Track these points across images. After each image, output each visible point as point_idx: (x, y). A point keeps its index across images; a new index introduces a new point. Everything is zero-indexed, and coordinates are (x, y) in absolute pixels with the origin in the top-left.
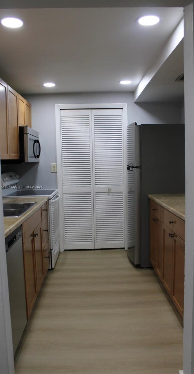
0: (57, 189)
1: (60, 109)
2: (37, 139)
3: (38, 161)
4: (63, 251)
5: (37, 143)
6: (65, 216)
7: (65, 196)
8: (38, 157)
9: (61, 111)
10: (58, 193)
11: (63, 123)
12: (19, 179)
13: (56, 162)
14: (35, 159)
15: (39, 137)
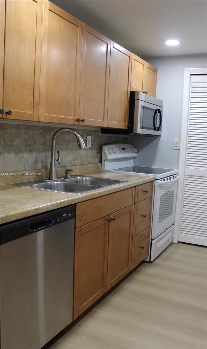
0: (178, 169)
1: (191, 75)
2: (159, 109)
3: (160, 135)
4: (177, 242)
5: (158, 113)
6: (184, 202)
7: (187, 179)
8: (159, 129)
9: (192, 76)
10: (178, 174)
11: (193, 91)
12: (137, 153)
13: (180, 137)
14: (155, 131)
15: (164, 107)
